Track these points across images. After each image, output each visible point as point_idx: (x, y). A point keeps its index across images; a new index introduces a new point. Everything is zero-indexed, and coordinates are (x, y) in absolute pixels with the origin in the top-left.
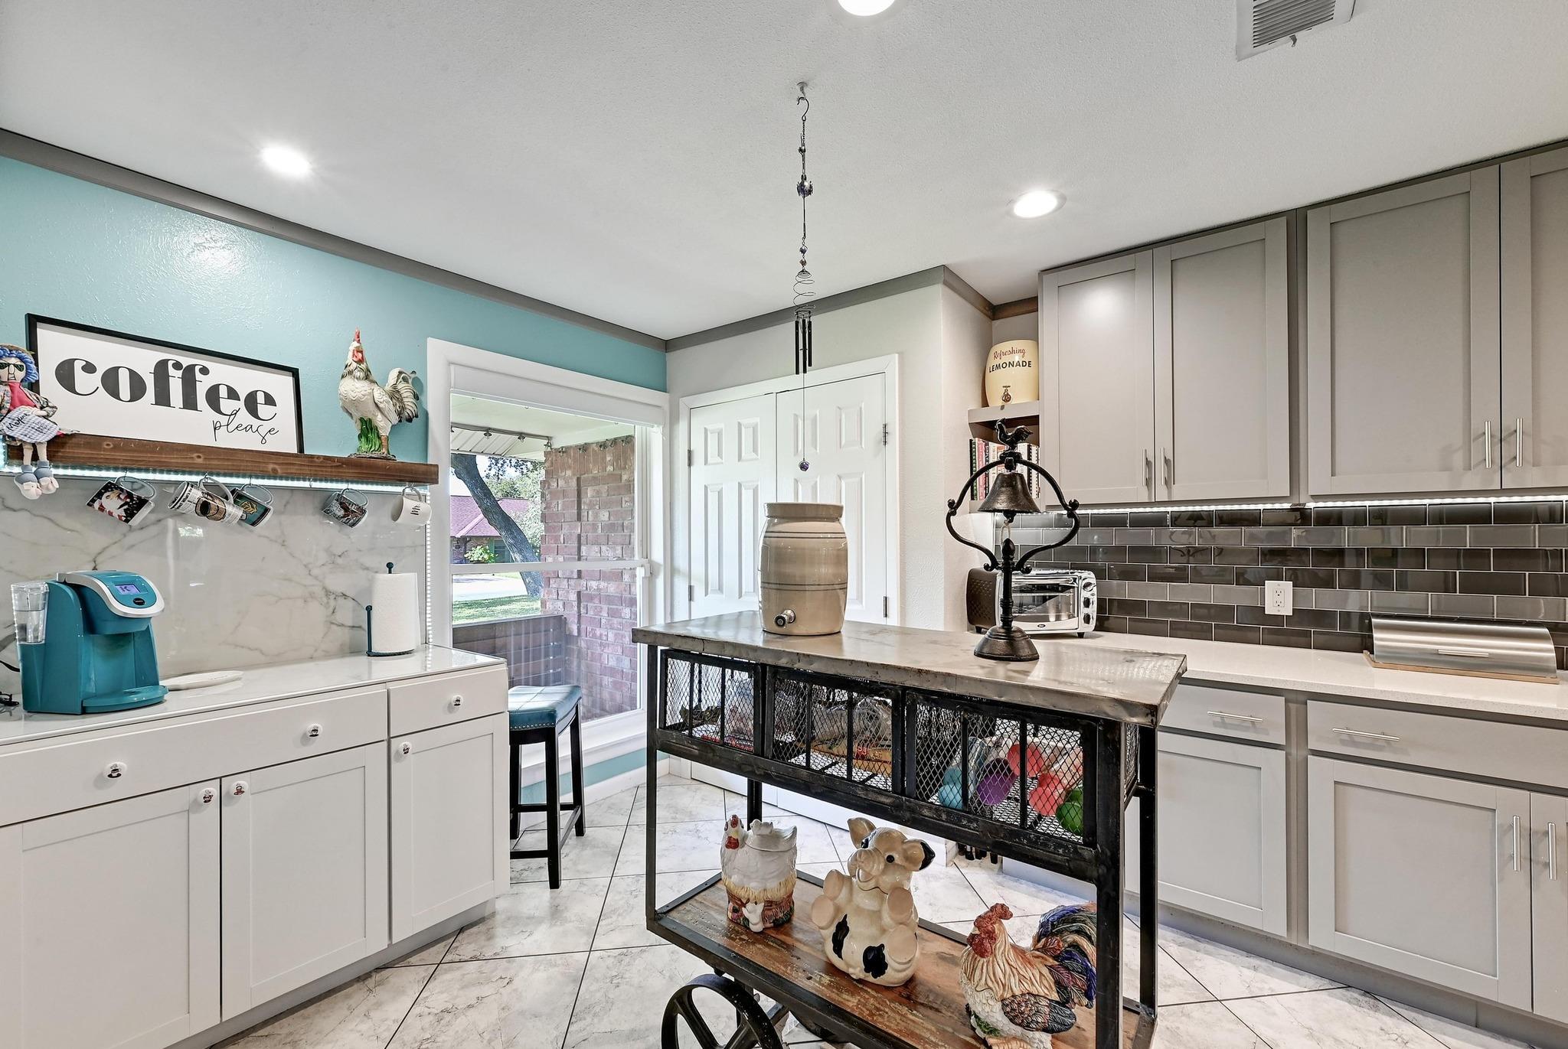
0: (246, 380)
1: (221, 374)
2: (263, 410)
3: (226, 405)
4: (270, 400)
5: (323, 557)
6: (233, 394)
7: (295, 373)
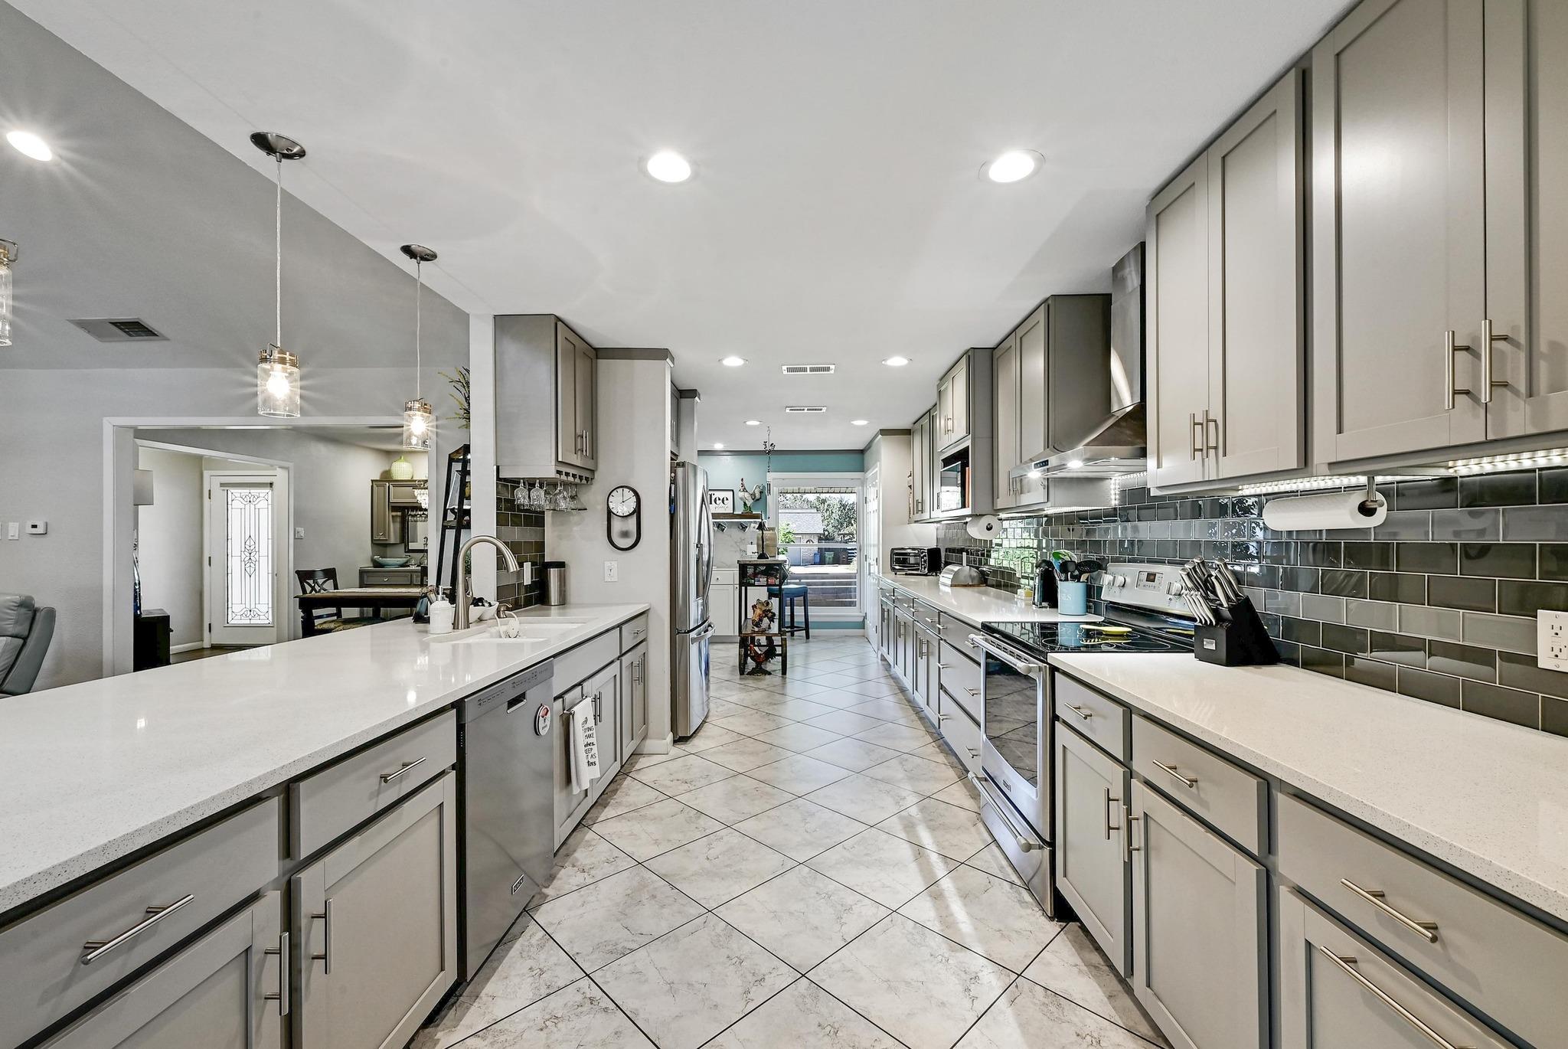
0: (721, 495)
1: (717, 494)
2: (725, 502)
3: (718, 502)
4: (727, 499)
5: (739, 540)
6: (719, 499)
7: (733, 491)
